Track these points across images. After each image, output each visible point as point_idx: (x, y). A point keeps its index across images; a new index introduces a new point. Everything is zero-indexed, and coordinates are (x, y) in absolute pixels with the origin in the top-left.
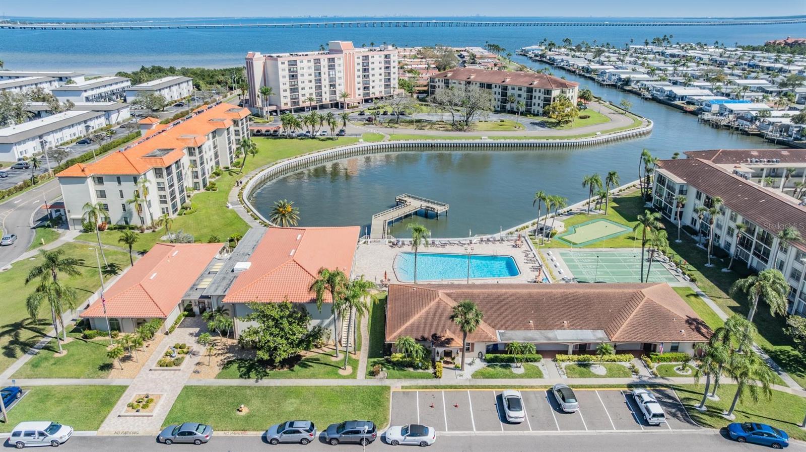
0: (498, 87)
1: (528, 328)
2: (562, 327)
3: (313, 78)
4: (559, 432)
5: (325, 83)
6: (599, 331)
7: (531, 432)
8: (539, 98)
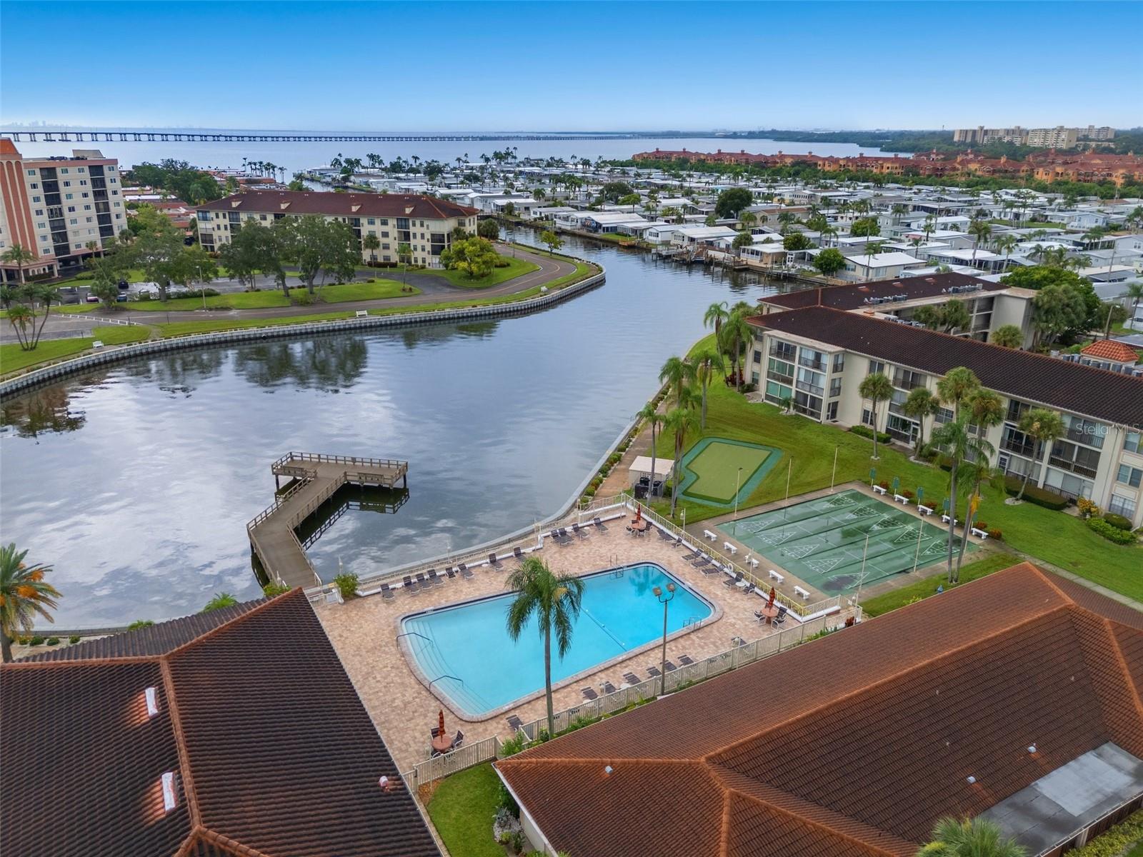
2: (1039, 770)
8: (423, 236)
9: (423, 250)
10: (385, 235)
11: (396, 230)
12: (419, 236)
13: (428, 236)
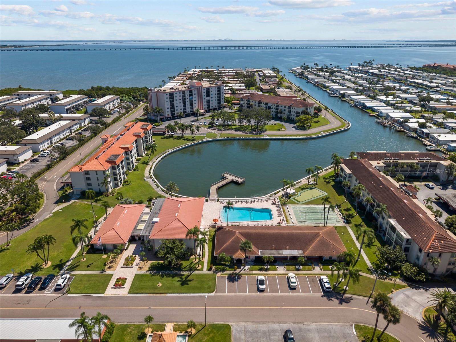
0: (274, 105)
1: (272, 249)
2: (286, 249)
3: (182, 101)
4: (280, 294)
5: (188, 104)
6: (301, 250)
7: (269, 294)
8: (294, 112)
9: (294, 116)
10: (285, 110)
11: (287, 109)
12: (293, 112)
13: (296, 112)
